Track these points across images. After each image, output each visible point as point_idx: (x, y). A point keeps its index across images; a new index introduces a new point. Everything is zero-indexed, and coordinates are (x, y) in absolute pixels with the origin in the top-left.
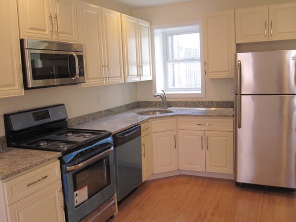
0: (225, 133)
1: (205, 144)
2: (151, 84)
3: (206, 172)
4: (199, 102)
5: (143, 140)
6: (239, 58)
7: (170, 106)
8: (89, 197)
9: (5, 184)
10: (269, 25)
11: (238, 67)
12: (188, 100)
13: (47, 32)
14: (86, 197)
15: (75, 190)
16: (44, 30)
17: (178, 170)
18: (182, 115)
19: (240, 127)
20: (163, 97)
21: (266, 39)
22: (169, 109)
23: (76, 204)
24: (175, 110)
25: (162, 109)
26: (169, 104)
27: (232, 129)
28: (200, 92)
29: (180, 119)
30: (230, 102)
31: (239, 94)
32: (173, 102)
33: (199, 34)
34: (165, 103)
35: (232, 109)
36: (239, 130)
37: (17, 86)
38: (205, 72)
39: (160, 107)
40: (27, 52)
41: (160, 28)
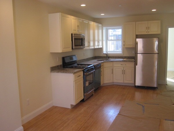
0: (131, 68)
1: (124, 72)
2: (101, 49)
3: (124, 83)
4: (121, 57)
5: (102, 70)
6: (137, 40)
7: (109, 58)
8: (89, 85)
9: (74, 75)
10: (148, 28)
11: (136, 44)
12: (116, 56)
13: (76, 31)
14: (88, 85)
15: (86, 81)
16: (76, 30)
17: (113, 82)
18: (115, 61)
19: (137, 65)
20: (106, 54)
21: (147, 34)
22: (109, 59)
23: (86, 86)
24: (112, 60)
25: (106, 59)
26: (109, 57)
27: (134, 67)
28: (121, 53)
29: (114, 63)
30: (133, 57)
31: (136, 53)
32: (110, 57)
33: (121, 29)
34: (107, 57)
35: (134, 59)
36: (136, 66)
37: (70, 48)
38: (124, 45)
39: (105, 58)
40: (73, 38)
41: (106, 27)
